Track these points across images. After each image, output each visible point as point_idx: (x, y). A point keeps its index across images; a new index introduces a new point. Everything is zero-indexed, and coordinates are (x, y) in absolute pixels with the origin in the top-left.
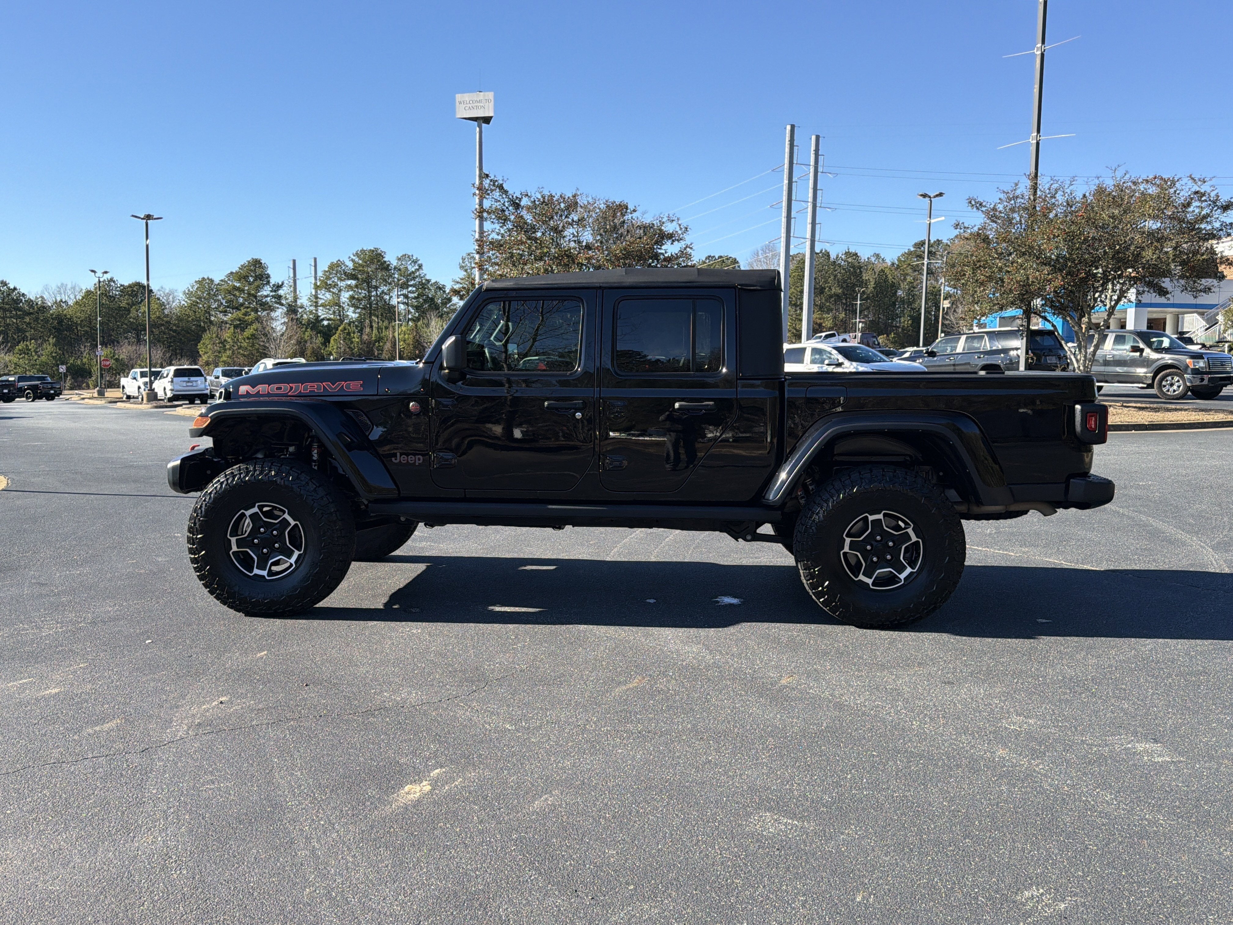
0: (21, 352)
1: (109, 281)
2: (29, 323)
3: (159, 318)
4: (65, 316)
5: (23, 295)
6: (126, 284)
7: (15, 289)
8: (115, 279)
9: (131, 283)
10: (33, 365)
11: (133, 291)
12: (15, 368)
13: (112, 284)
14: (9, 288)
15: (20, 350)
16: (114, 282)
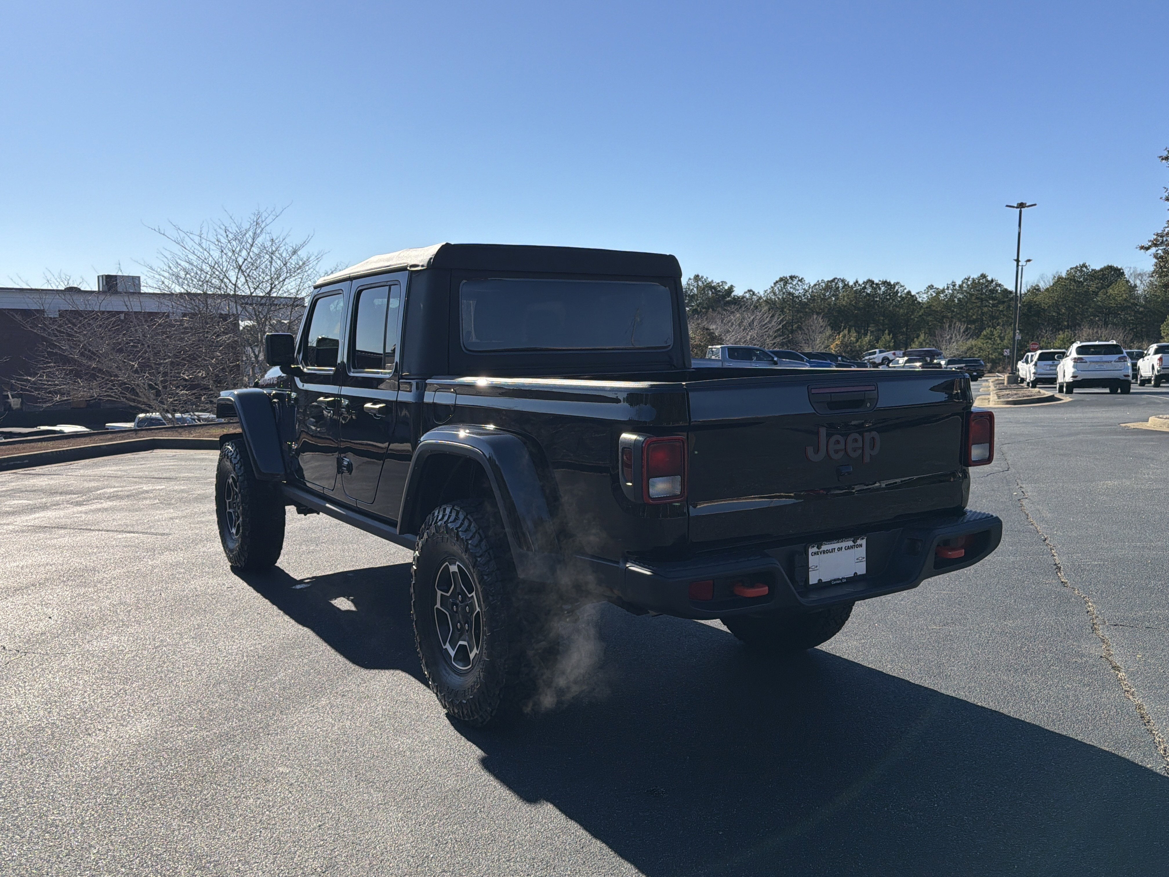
0: (987, 337)
1: (1081, 267)
2: (1002, 311)
3: (1125, 300)
4: (1035, 302)
5: (1000, 285)
6: (1098, 268)
7: (992, 281)
8: (1087, 264)
9: (1103, 267)
10: (995, 349)
11: (1104, 275)
12: (979, 352)
13: (1084, 269)
14: (987, 281)
15: (985, 336)
16: (1086, 267)
